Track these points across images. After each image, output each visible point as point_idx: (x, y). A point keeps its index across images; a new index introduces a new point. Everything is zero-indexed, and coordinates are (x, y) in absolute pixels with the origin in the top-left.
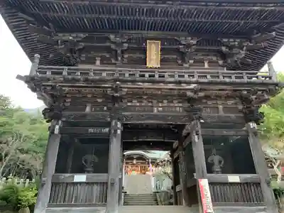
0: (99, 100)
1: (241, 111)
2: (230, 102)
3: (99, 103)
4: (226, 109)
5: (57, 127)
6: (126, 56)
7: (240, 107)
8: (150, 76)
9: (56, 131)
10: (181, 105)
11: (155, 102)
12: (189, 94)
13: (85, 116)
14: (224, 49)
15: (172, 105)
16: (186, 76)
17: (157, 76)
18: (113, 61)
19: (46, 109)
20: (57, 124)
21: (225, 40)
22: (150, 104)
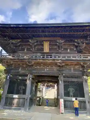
0: (24, 66)
1: (81, 71)
2: (77, 67)
3: (25, 67)
4: (75, 70)
5: (8, 76)
6: (36, 47)
7: (81, 69)
8: (43, 57)
9: (8, 78)
10: (56, 68)
11: (46, 66)
12: (58, 64)
13: (19, 72)
14: (76, 44)
15: (52, 68)
16: (57, 57)
17: (45, 57)
18: (31, 50)
19: (5, 69)
20: (9, 75)
21: (76, 40)
22: (44, 68)
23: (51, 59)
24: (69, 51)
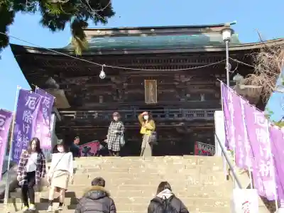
23: (163, 119)
24: (203, 99)
